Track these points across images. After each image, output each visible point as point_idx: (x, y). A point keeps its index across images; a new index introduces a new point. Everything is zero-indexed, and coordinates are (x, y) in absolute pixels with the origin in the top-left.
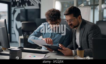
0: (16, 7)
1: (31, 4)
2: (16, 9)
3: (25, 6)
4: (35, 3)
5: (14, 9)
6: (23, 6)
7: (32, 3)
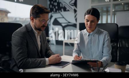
0: (53, 12)
1: (67, 10)
2: (53, 15)
3: (61, 11)
4: (70, 9)
5: (51, 14)
6: (59, 11)
7: (68, 8)
